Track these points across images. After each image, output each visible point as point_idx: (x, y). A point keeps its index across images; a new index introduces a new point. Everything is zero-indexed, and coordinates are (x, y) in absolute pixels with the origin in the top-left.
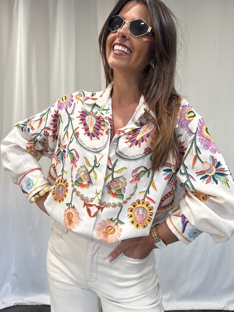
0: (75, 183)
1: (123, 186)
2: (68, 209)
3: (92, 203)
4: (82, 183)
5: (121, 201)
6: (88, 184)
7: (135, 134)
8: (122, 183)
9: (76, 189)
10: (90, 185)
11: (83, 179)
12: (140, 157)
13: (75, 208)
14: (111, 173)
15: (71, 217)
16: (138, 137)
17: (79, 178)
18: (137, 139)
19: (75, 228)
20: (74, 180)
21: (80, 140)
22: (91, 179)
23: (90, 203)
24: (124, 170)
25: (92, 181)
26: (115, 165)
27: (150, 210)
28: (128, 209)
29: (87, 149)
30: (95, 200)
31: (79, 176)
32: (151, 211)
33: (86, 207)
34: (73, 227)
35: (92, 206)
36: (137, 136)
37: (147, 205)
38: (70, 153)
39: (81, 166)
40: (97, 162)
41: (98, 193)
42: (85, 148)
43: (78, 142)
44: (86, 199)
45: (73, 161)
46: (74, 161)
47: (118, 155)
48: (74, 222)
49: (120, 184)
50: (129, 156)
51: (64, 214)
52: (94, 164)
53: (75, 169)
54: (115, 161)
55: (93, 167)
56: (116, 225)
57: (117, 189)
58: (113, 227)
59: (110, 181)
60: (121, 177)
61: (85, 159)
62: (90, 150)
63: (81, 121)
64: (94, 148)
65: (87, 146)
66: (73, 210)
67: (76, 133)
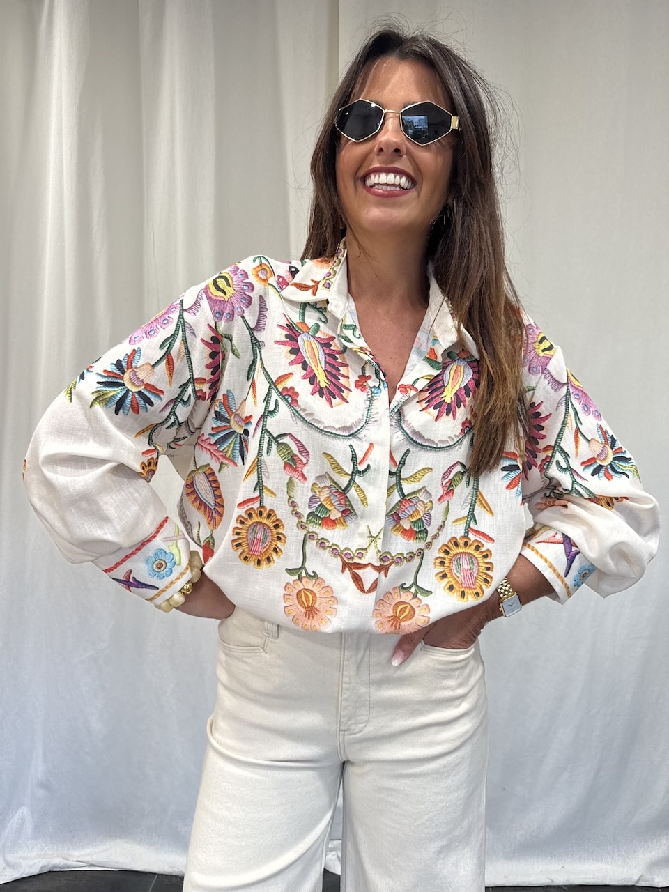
0: (308, 518)
1: (426, 510)
2: (299, 582)
3: (363, 561)
4: (329, 516)
5: (422, 545)
6: (342, 516)
7: (433, 388)
8: (424, 503)
9: (313, 532)
10: (348, 520)
11: (328, 507)
12: (456, 441)
13: (318, 578)
14: (395, 482)
15: (311, 599)
16: (448, 396)
17: (319, 506)
18: (448, 400)
19: (329, 623)
20: (305, 511)
21: (304, 410)
22: (351, 505)
23: (356, 560)
24: (427, 474)
25: (355, 508)
26: (403, 462)
27: (486, 556)
28: (434, 561)
29: (328, 432)
30: (368, 554)
31: (318, 500)
32: (487, 560)
33: (347, 571)
34: (321, 622)
35: (363, 566)
36: (442, 393)
37: (477, 548)
38: (279, 444)
39: (318, 475)
40: (358, 461)
41: (375, 535)
42: (323, 431)
43: (300, 415)
44: (346, 554)
45: (292, 463)
46: (295, 465)
47: (411, 439)
48: (321, 609)
49: (420, 508)
50: (435, 441)
51: (284, 594)
52: (352, 467)
53: (302, 485)
54: (402, 454)
55: (352, 475)
56: (413, 598)
57: (414, 520)
58: (408, 603)
59: (396, 502)
60: (421, 490)
61: (326, 459)
62: (335, 434)
63: (294, 356)
64: (343, 425)
65: (327, 425)
66: (314, 582)
67: (285, 388)
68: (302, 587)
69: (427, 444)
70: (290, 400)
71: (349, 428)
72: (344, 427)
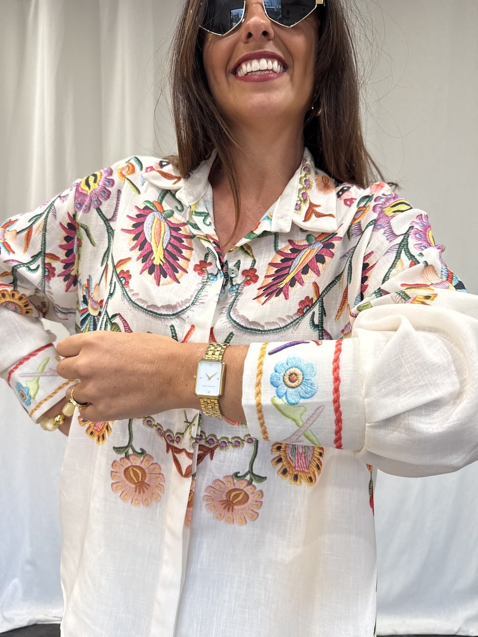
2: (126, 460)
3: (180, 446)
15: (140, 475)
19: (159, 497)
21: (132, 291)
23: (175, 444)
29: (150, 311)
30: (184, 439)
33: (170, 452)
34: (153, 496)
35: (180, 451)
38: (112, 324)
41: (190, 421)
42: (146, 310)
43: (128, 295)
48: (152, 483)
51: (112, 472)
54: (226, 336)
56: (247, 485)
58: (241, 490)
62: (156, 313)
63: (136, 241)
64: (167, 304)
65: (149, 304)
66: (142, 458)
67: (122, 271)
68: (130, 464)
69: (252, 327)
70: (124, 282)
71: (174, 307)
72: (168, 307)
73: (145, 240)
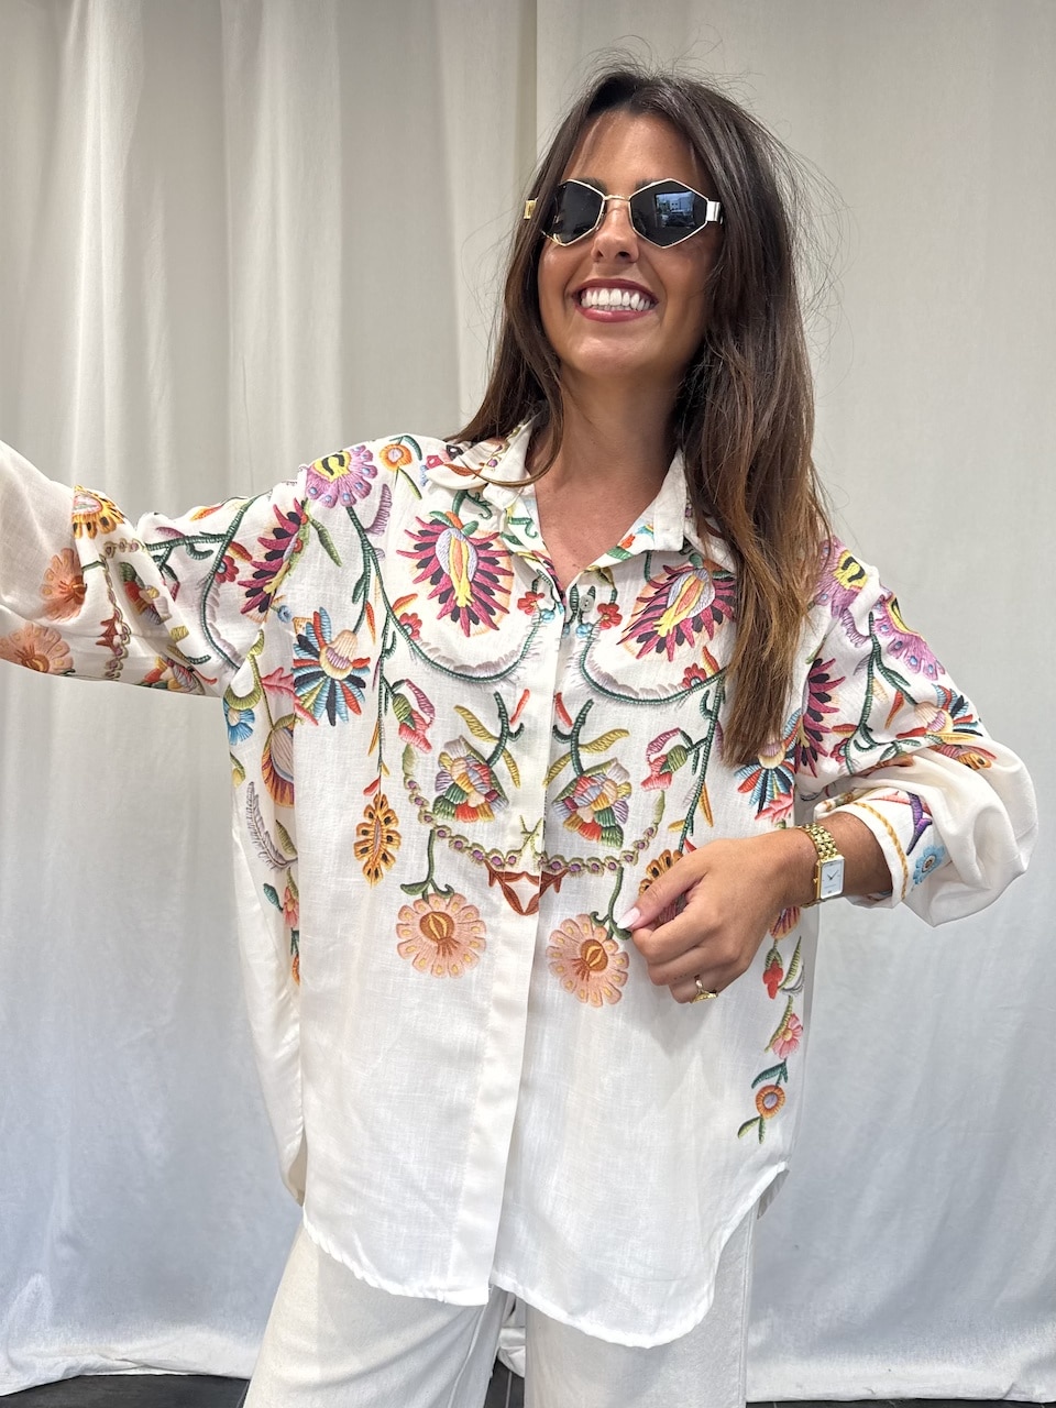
0: (435, 805)
2: (423, 904)
3: (517, 870)
4: (467, 802)
6: (486, 801)
8: (615, 784)
9: (444, 826)
10: (495, 807)
11: (464, 789)
12: (672, 693)
13: (454, 895)
14: (569, 750)
15: (445, 929)
16: (665, 626)
17: (451, 787)
18: (662, 631)
19: (476, 959)
20: (431, 795)
21: (426, 644)
22: (498, 784)
23: (508, 869)
24: (619, 740)
25: (505, 789)
26: (582, 720)
28: (639, 886)
29: (461, 675)
30: (522, 858)
31: (449, 778)
33: (497, 884)
34: (465, 960)
35: (516, 877)
36: (658, 617)
38: (395, 696)
39: (448, 740)
40: (510, 718)
41: (532, 830)
42: (452, 672)
43: (421, 651)
44: (494, 858)
45: (411, 725)
46: (415, 725)
47: (596, 684)
48: (462, 939)
49: (609, 791)
51: (399, 924)
52: (500, 727)
53: (424, 755)
54: (581, 707)
55: (500, 739)
56: (607, 939)
57: (599, 809)
58: (600, 944)
59: (570, 780)
60: (609, 763)
61: (460, 716)
62: (471, 678)
63: (423, 570)
64: (485, 661)
65: (458, 664)
66: (448, 900)
67: (405, 615)
68: (428, 911)
69: (621, 693)
70: (410, 631)
71: (496, 665)
72: (486, 666)
73: (441, 571)
